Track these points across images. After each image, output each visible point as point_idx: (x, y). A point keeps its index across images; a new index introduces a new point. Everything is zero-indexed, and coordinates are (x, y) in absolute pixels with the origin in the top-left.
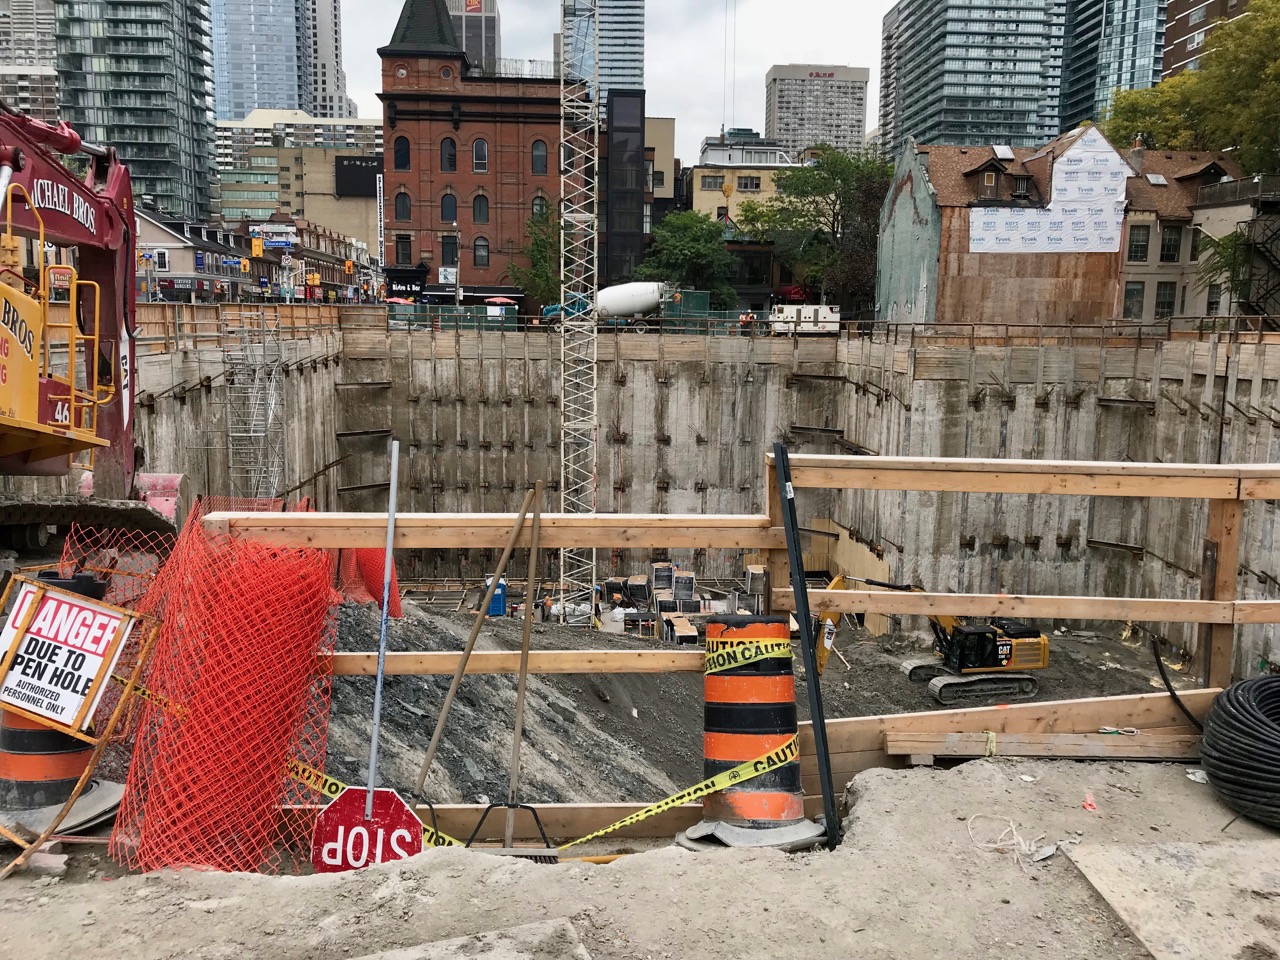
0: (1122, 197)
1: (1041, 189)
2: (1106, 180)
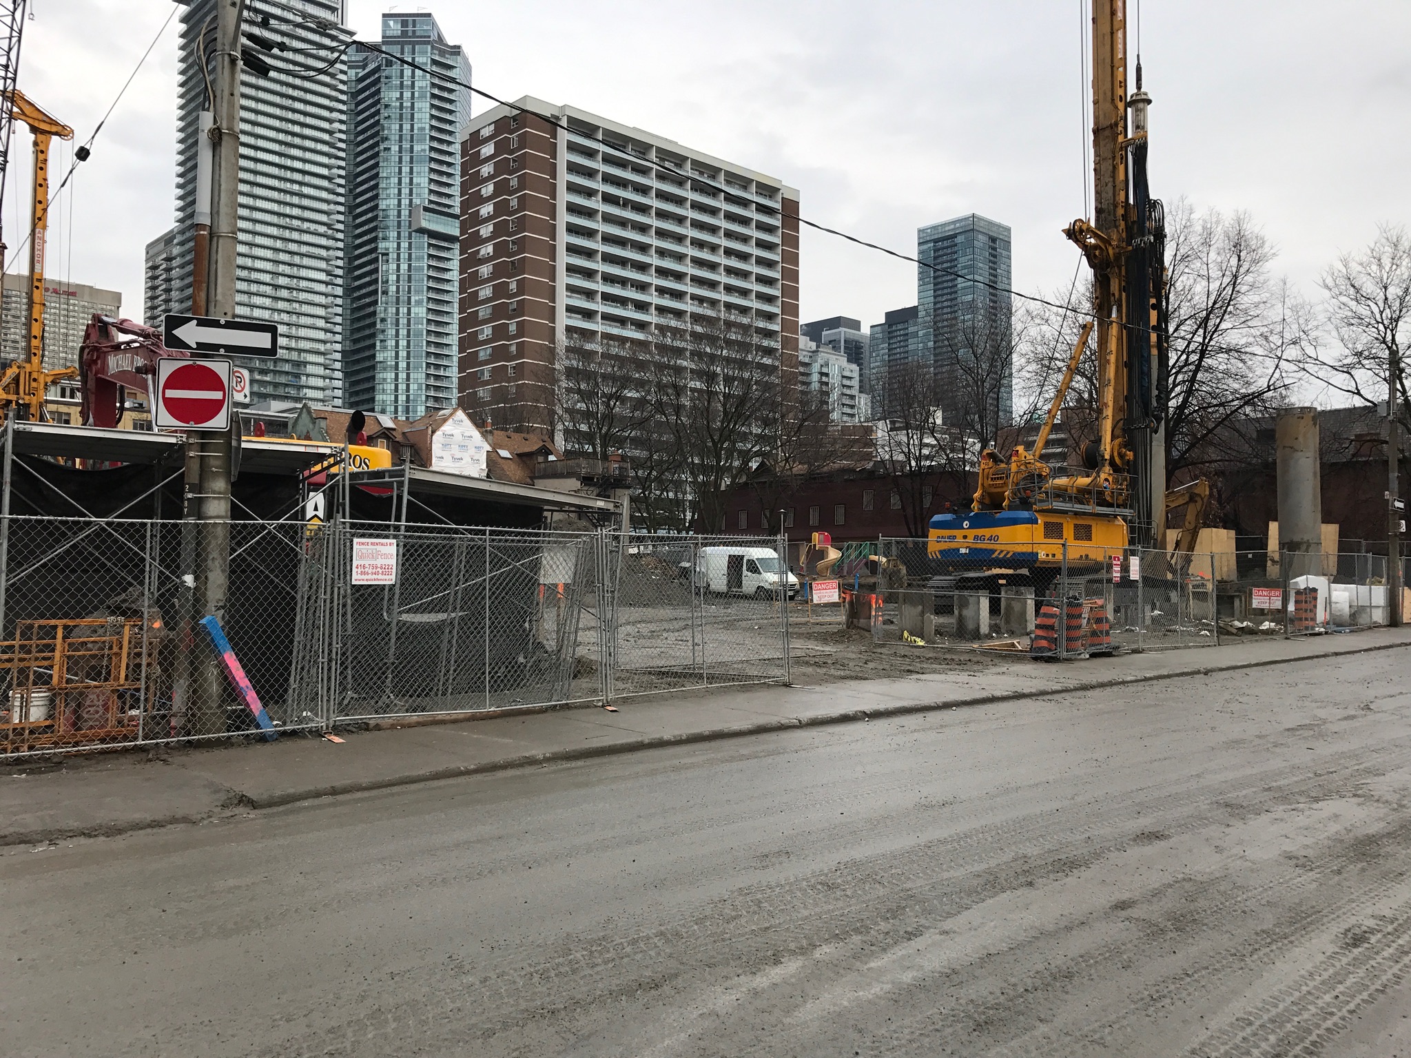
0: (484, 466)
1: (424, 455)
2: (472, 451)
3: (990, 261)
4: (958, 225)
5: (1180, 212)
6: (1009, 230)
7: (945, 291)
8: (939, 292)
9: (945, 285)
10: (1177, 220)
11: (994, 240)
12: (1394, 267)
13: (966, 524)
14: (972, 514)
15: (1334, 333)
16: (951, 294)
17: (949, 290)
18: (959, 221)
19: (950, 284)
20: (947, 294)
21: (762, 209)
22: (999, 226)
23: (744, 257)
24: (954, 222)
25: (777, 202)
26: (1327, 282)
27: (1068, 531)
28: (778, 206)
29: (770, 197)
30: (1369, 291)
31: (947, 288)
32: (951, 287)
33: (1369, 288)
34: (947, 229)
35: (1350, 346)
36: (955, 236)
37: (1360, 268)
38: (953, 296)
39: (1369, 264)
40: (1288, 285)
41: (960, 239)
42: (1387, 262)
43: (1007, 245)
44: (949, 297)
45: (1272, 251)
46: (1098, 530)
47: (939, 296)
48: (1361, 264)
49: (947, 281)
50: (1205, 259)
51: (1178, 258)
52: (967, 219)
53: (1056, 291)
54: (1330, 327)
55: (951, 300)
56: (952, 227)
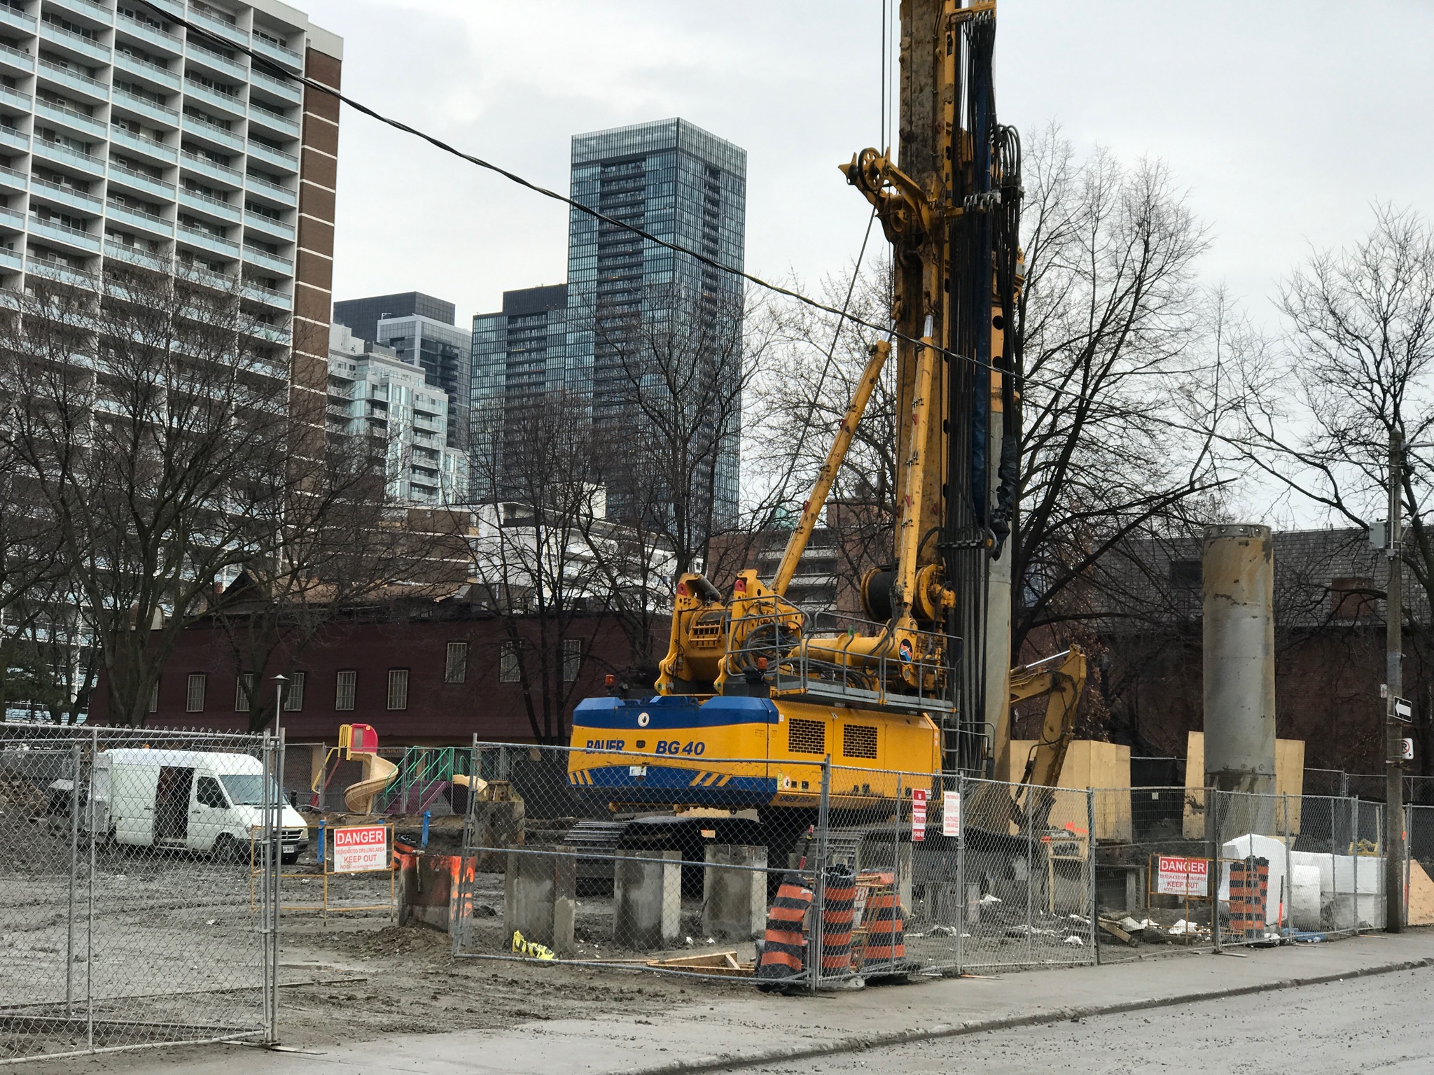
3: (706, 211)
4: (648, 137)
5: (1048, 153)
6: (742, 156)
7: (620, 261)
8: (608, 263)
9: (621, 248)
10: (1043, 167)
11: (714, 172)
12: (1400, 285)
13: (643, 718)
14: (656, 699)
15: (1302, 395)
16: (630, 266)
17: (627, 260)
18: (651, 129)
19: (629, 248)
20: (623, 266)
21: (263, 65)
22: (725, 147)
23: (224, 157)
24: (641, 132)
25: (296, 55)
26: (1291, 301)
27: (834, 739)
28: (299, 64)
29: (283, 44)
30: (1359, 324)
31: (624, 254)
32: (631, 255)
33: (1360, 318)
34: (628, 142)
35: (1327, 419)
36: (642, 157)
37: (1343, 282)
38: (634, 272)
39: (1359, 277)
40: (1227, 304)
41: (651, 164)
42: (1388, 275)
43: (739, 182)
44: (627, 273)
45: (1202, 239)
46: (888, 737)
47: (608, 269)
48: (1347, 275)
49: (625, 242)
50: (1089, 243)
51: (1043, 237)
52: (665, 127)
53: (825, 279)
54: (1295, 383)
55: (630, 278)
56: (638, 139)
